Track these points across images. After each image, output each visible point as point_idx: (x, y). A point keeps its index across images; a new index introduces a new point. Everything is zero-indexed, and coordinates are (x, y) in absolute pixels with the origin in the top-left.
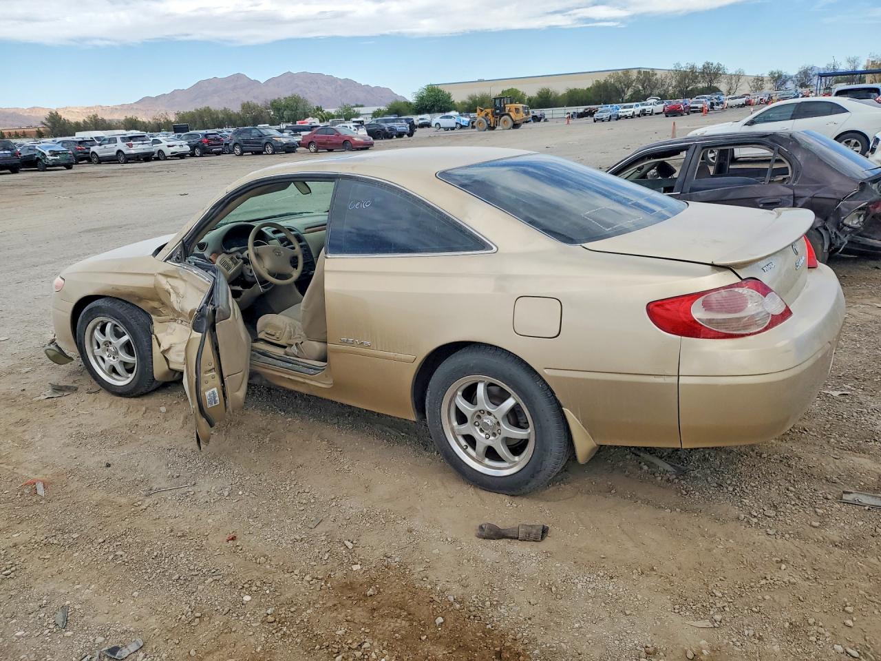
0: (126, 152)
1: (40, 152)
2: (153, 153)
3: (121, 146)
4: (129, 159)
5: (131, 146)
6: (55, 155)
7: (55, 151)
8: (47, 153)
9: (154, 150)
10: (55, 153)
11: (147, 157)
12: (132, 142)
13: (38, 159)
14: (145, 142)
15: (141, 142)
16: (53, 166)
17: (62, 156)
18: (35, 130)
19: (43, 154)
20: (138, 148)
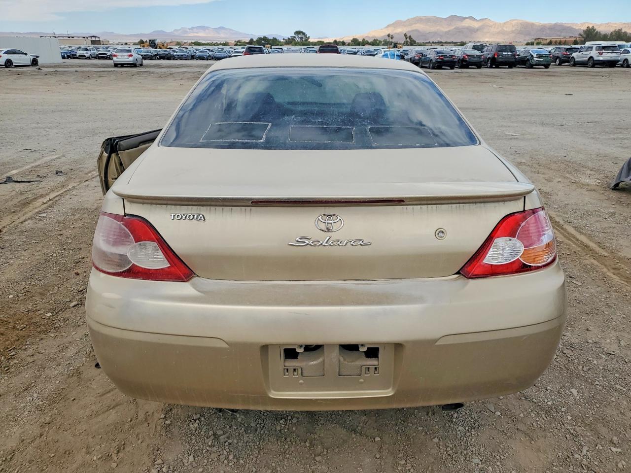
0: (596, 58)
1: (531, 54)
2: (618, 61)
3: (594, 54)
4: (597, 64)
5: (601, 54)
6: (539, 57)
7: (540, 55)
8: (535, 56)
9: (619, 59)
10: (540, 56)
11: (611, 64)
12: (603, 51)
13: (528, 60)
14: (614, 51)
15: (611, 51)
16: (536, 65)
17: (545, 58)
18: (573, 39)
19: (532, 56)
20: (607, 56)
